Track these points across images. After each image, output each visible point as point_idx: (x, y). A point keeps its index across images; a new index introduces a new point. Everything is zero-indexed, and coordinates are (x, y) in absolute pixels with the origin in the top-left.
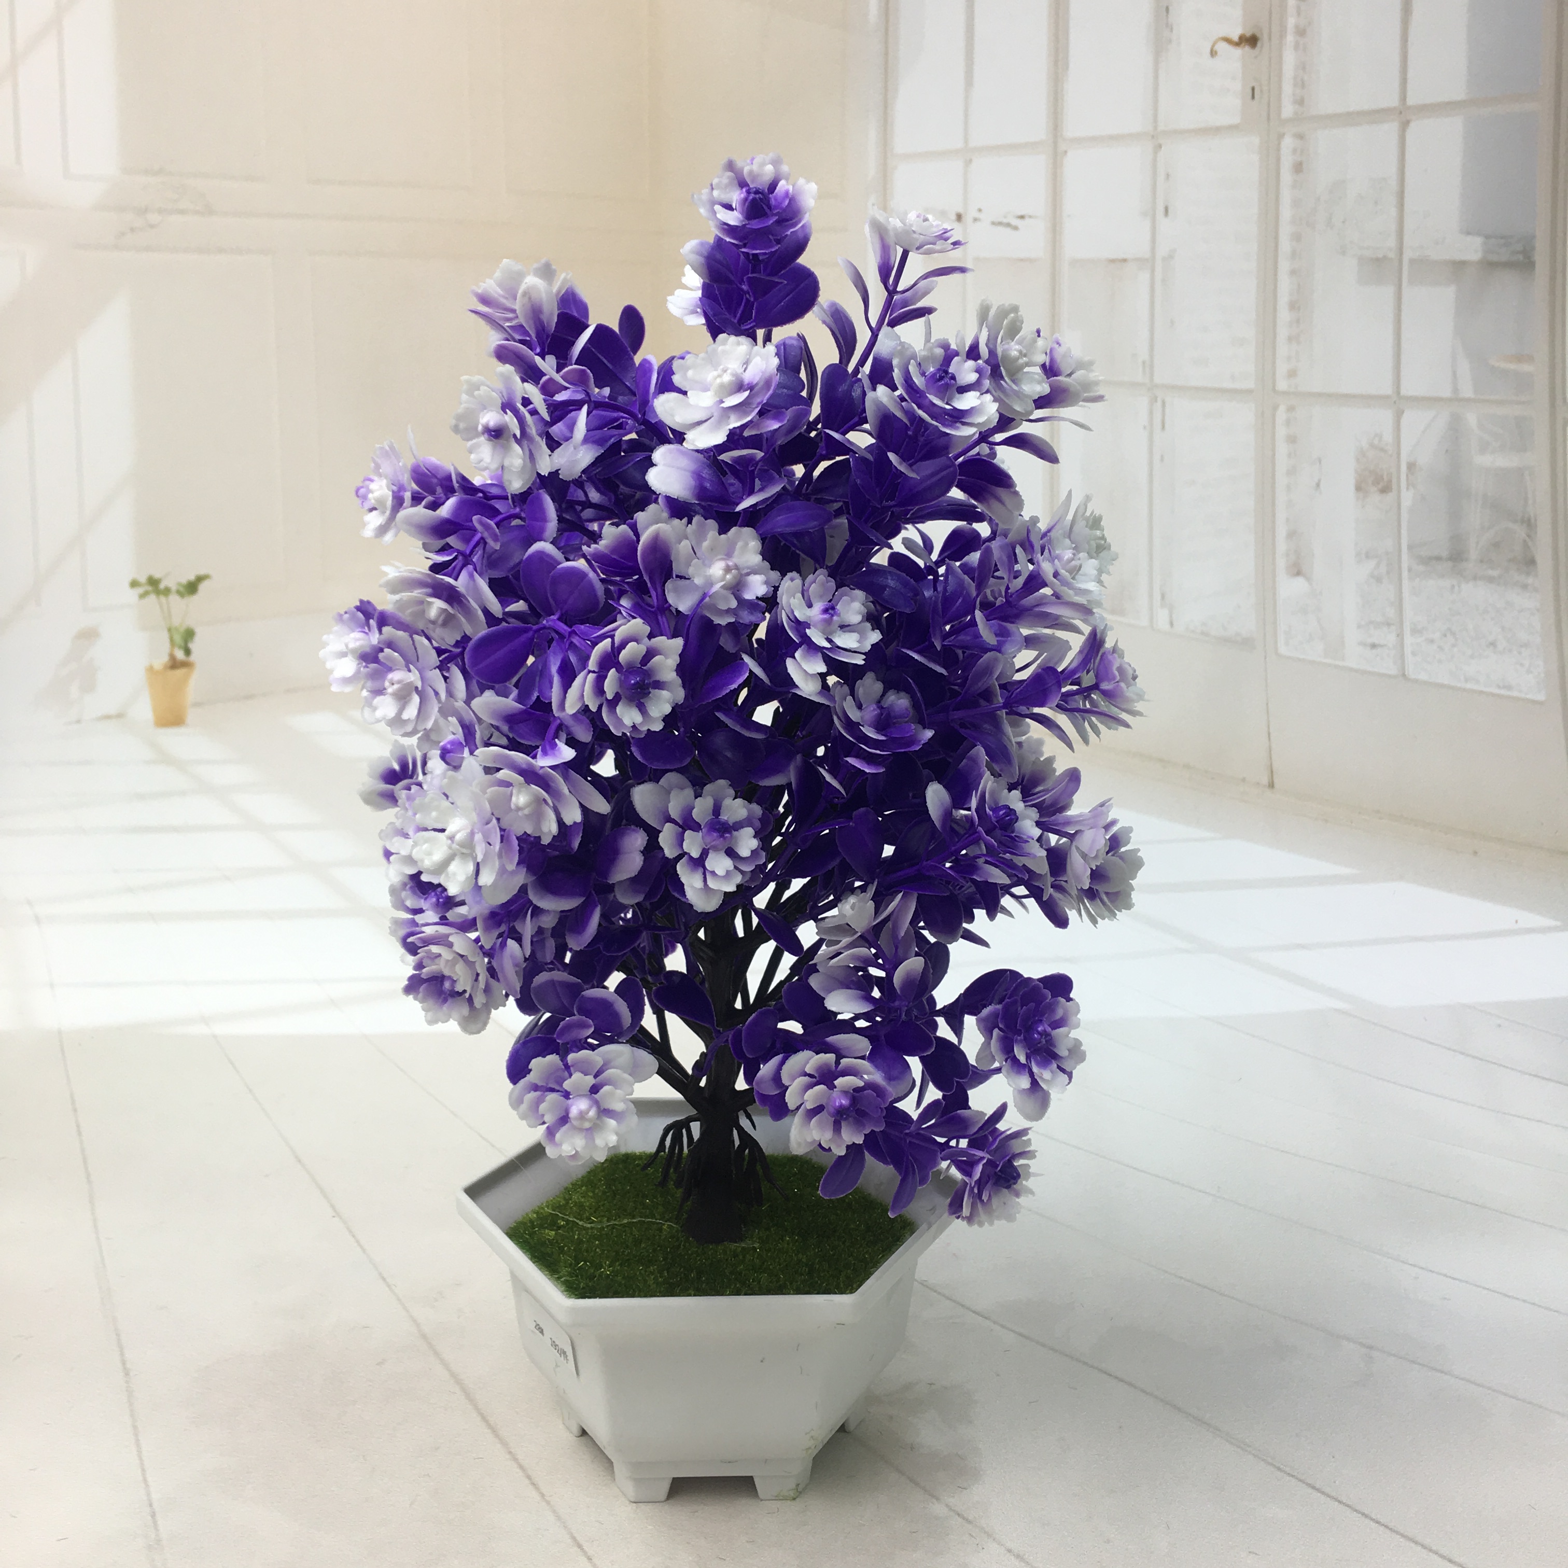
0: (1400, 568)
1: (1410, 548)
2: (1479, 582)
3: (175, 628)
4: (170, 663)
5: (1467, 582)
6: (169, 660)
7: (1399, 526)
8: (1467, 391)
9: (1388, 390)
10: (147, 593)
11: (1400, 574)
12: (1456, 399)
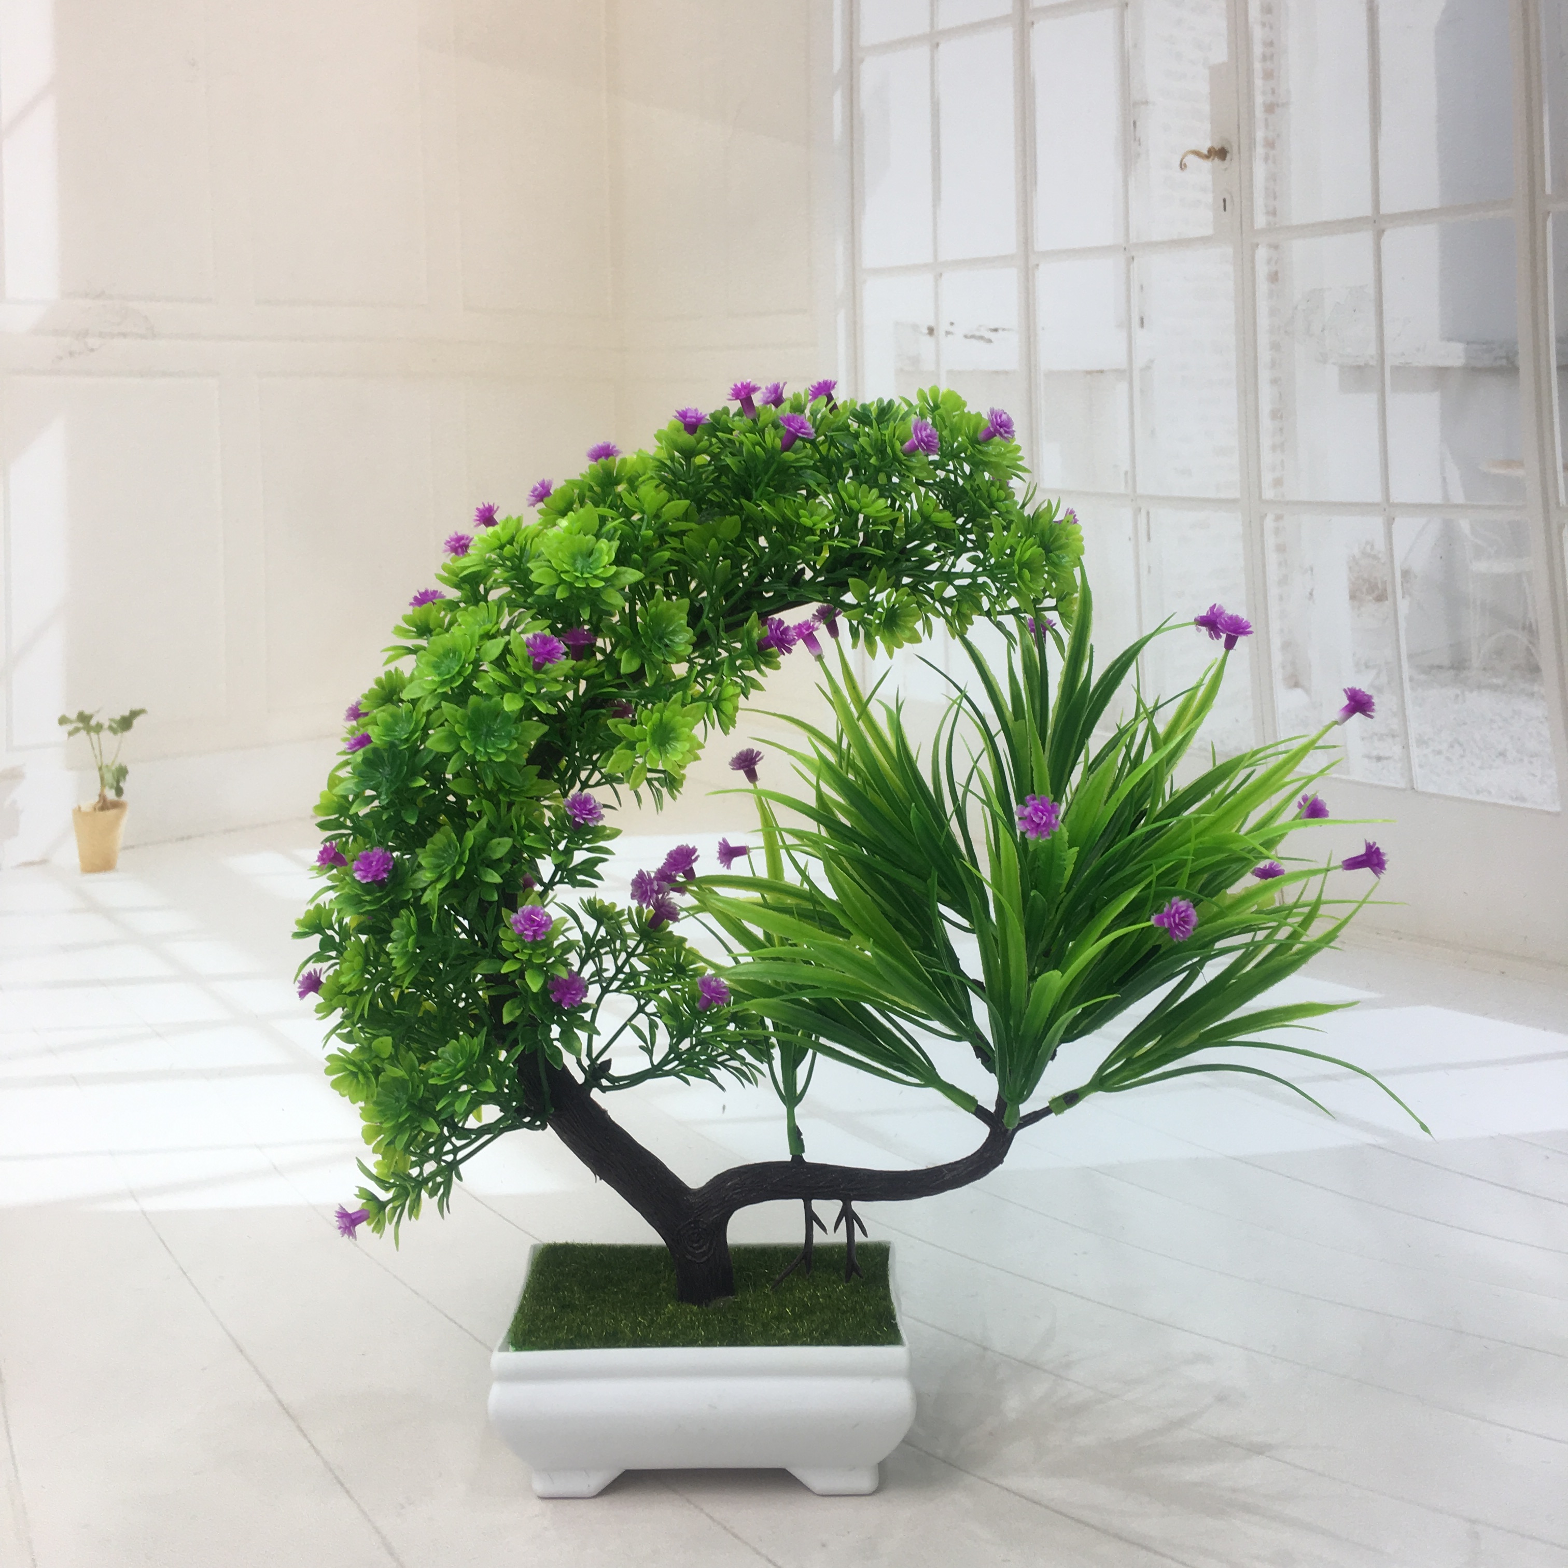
0: (1401, 678)
2: (1483, 691)
3: (107, 766)
4: (100, 804)
5: (1471, 691)
6: (99, 802)
7: (1398, 635)
8: (1458, 497)
9: (1377, 497)
10: (77, 730)
11: (1402, 683)
12: (1447, 505)
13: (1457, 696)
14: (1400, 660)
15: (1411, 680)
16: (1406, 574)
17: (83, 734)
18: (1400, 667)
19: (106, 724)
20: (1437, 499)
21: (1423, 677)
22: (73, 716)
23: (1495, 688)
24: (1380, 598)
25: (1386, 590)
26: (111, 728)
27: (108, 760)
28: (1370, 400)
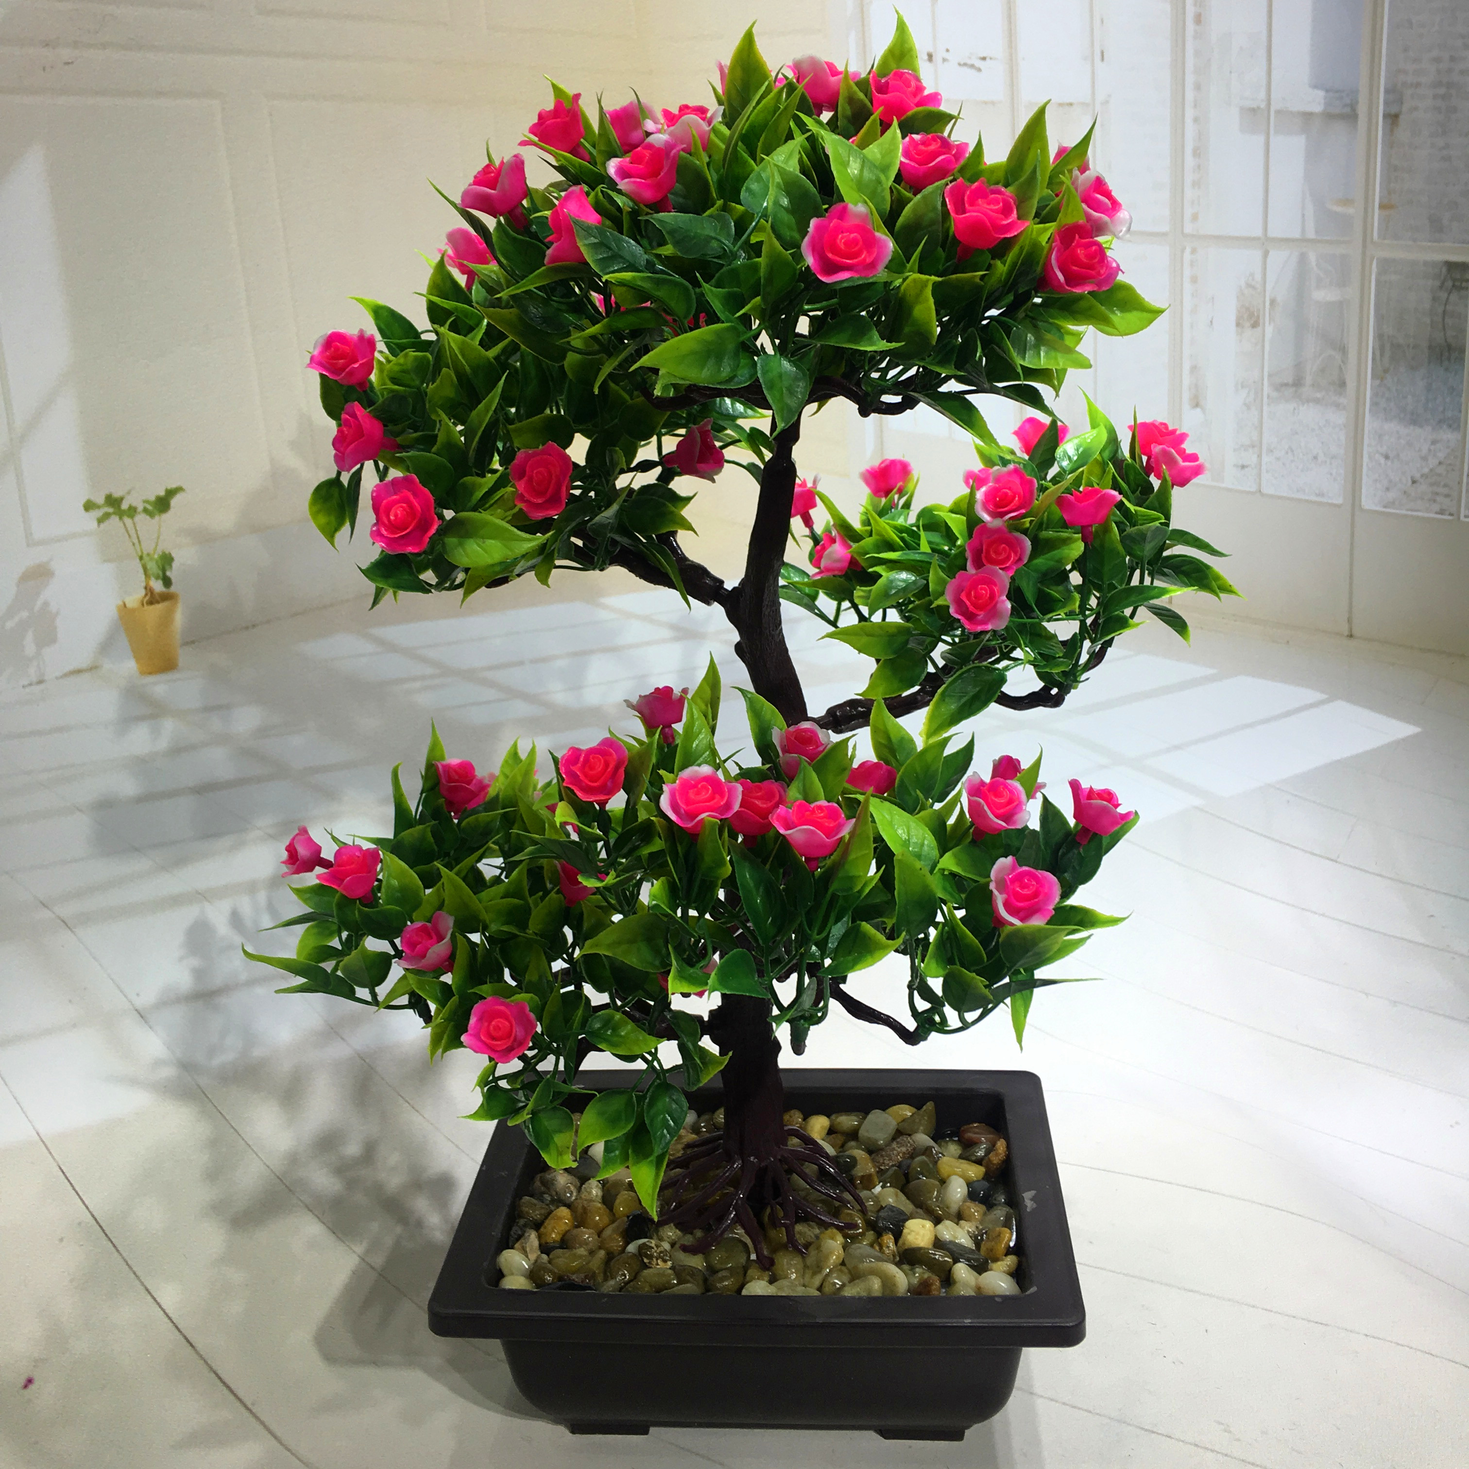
0: (1262, 395)
1: (1270, 376)
2: (1311, 404)
3: (148, 555)
4: (147, 598)
5: (1303, 404)
6: (146, 595)
7: (1263, 359)
8: (1311, 234)
9: (1258, 232)
10: (107, 516)
11: (1262, 400)
12: (1304, 240)
13: (1295, 409)
14: (1263, 380)
15: (1268, 397)
16: (1273, 302)
17: (115, 519)
18: (1263, 384)
19: (140, 508)
20: (1297, 235)
21: (1275, 394)
22: (100, 500)
23: (1317, 401)
24: (1255, 325)
25: (1258, 317)
26: (145, 510)
27: (148, 546)
28: (1259, 140)
